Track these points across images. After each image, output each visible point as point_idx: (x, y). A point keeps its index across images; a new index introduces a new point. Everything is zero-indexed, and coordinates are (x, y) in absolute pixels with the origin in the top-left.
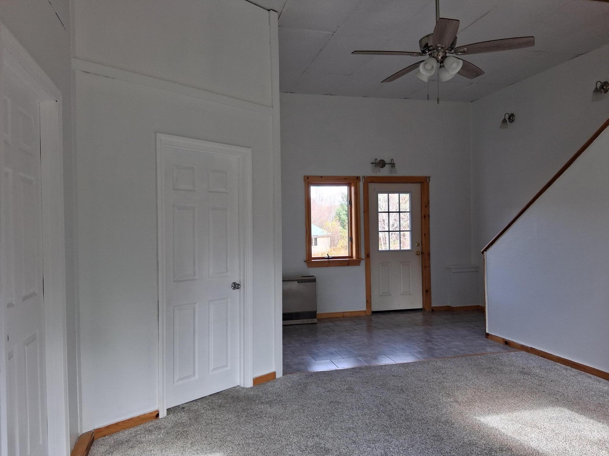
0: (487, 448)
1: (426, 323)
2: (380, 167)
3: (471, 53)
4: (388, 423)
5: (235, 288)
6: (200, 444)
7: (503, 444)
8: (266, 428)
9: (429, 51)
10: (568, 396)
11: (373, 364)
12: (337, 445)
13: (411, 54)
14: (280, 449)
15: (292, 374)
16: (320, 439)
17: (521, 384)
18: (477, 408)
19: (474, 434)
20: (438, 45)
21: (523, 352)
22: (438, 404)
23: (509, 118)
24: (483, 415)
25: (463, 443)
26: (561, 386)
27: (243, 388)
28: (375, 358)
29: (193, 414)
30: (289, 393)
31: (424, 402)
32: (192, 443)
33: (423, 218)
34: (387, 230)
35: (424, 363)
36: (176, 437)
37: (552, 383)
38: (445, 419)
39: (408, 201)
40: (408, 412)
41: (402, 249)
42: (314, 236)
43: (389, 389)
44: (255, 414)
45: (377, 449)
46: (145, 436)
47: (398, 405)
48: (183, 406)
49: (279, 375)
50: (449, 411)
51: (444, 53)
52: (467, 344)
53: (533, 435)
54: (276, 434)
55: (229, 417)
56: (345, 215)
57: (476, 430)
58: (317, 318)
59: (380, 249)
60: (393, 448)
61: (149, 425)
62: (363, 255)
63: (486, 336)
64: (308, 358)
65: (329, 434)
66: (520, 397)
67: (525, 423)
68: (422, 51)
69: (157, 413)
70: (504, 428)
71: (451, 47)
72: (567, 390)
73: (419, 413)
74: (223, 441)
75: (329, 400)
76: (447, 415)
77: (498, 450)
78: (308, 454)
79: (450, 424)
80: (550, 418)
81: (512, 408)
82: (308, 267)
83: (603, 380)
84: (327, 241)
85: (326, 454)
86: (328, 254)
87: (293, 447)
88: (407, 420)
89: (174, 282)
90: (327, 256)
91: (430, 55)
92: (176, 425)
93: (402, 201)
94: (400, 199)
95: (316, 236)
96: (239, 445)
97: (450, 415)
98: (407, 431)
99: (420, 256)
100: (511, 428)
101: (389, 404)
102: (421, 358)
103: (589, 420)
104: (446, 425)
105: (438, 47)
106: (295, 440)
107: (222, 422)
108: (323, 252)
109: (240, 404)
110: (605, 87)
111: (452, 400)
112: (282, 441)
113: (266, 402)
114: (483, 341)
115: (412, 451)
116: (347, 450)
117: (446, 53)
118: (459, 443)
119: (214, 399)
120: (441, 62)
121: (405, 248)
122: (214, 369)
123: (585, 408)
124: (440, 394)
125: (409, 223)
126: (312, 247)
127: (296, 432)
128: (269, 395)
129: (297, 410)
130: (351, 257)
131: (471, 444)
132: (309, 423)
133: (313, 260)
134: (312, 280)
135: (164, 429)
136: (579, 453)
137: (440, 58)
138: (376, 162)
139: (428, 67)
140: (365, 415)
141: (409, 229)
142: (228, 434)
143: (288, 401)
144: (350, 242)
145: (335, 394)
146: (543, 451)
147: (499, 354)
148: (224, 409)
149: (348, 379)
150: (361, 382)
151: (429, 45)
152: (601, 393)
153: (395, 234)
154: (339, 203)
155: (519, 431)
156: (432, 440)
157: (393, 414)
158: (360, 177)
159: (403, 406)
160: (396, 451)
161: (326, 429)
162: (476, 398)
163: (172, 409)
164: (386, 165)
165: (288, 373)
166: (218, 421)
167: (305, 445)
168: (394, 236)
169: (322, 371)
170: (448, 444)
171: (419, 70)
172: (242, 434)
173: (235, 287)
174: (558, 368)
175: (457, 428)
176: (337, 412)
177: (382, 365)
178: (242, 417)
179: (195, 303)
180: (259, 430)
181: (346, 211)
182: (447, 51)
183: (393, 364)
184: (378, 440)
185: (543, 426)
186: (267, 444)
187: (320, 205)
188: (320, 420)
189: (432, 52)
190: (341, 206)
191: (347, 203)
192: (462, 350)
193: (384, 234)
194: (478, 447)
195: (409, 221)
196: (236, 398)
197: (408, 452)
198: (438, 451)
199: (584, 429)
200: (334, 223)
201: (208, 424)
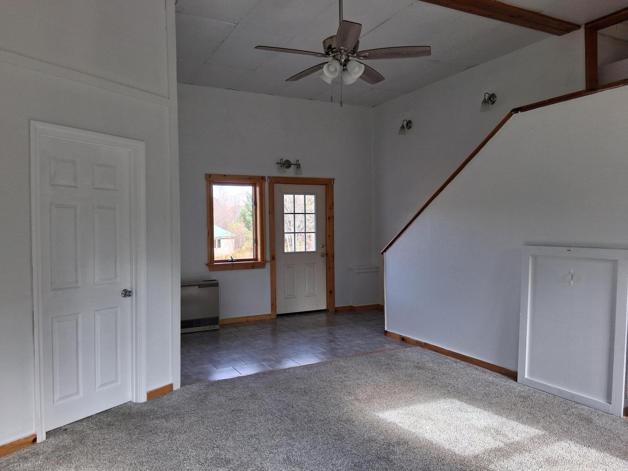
0: (386, 443)
1: (330, 323)
2: (286, 168)
3: (372, 59)
4: (291, 427)
5: (126, 296)
6: (86, 467)
7: (400, 438)
8: (162, 444)
9: (333, 52)
10: (458, 387)
11: (277, 368)
12: (238, 454)
13: (315, 54)
14: (177, 465)
15: (191, 384)
16: (220, 450)
17: (416, 378)
18: (376, 405)
19: (373, 430)
20: (341, 48)
21: (419, 348)
22: (340, 403)
23: (407, 125)
24: (382, 411)
25: (363, 440)
26: (452, 378)
27: (136, 404)
28: (279, 362)
29: (77, 436)
30: (187, 405)
31: (326, 402)
32: (76, 467)
33: (328, 219)
34: (293, 231)
35: (327, 363)
36: (58, 462)
37: (444, 376)
38: (346, 417)
39: (314, 203)
40: (311, 413)
41: (308, 250)
42: (218, 238)
43: (292, 393)
44: (150, 430)
45: (279, 454)
46: (20, 465)
47: (301, 408)
48: (66, 428)
49: (177, 386)
50: (350, 409)
51: (347, 56)
52: (367, 342)
53: (427, 427)
54: (173, 450)
55: (119, 435)
56: (250, 216)
57: (375, 426)
58: (220, 324)
59: (286, 251)
60: (295, 452)
61: (24, 451)
62: (268, 258)
63: (385, 334)
64: (210, 367)
65: (230, 443)
66: (415, 391)
67: (420, 416)
68: (326, 52)
69: (34, 437)
70: (401, 422)
71: (354, 51)
72: (457, 382)
73: (321, 414)
74: (112, 462)
75: (231, 408)
76: (348, 414)
77: (396, 444)
78: (207, 466)
79: (351, 422)
80: (442, 410)
81: (409, 403)
82: (210, 270)
83: (489, 371)
84: (231, 242)
85: (227, 465)
86: (231, 257)
87: (192, 461)
88: (310, 421)
89: (52, 290)
90: (231, 259)
91: (334, 57)
92: (57, 449)
93: (308, 202)
94: (306, 200)
95: (219, 238)
96: (131, 464)
97: (351, 413)
98: (310, 433)
99: (325, 258)
100: (407, 422)
101: (292, 407)
102: (323, 358)
103: (477, 409)
104: (347, 424)
105: (342, 50)
106: (194, 454)
107: (111, 442)
108: (227, 254)
109: (132, 421)
110: (492, 99)
111: (353, 398)
112: (179, 456)
113: (161, 417)
114: (382, 339)
115: (314, 453)
116: (248, 459)
117: (349, 56)
118: (359, 441)
119: (102, 417)
120: (344, 65)
121: (311, 250)
122: (101, 386)
123: (473, 398)
124: (342, 393)
125: (314, 224)
126: (215, 249)
127: (194, 446)
128: (166, 409)
129: (196, 422)
130: (256, 259)
131: (370, 440)
132: (209, 435)
133: (215, 263)
134: (214, 284)
135: (43, 454)
136: (468, 440)
137: (343, 61)
138: (281, 162)
139: (332, 69)
140: (268, 420)
141: (314, 231)
142: (118, 454)
143: (186, 414)
144: (255, 244)
145: (237, 402)
146: (436, 442)
147: (397, 350)
148: (114, 427)
149: (251, 385)
150: (265, 387)
151: (333, 47)
152: (487, 384)
153: (300, 235)
154: (244, 204)
155: (414, 424)
156: (333, 439)
157: (296, 417)
158: (265, 177)
159: (306, 408)
160: (299, 454)
161: (227, 439)
162: (375, 395)
163: (52, 432)
164: (292, 165)
165: (186, 384)
166: (107, 441)
167: (204, 458)
168: (300, 237)
169: (223, 379)
170: (349, 442)
171: (323, 71)
172: (135, 452)
173: (126, 294)
174: (449, 361)
175: (358, 426)
176: (239, 421)
177: (286, 368)
178: (134, 434)
179: (78, 314)
180: (153, 447)
181: (251, 211)
182: (350, 54)
183: (297, 367)
184: (281, 445)
185: (436, 418)
186: (162, 461)
187: (224, 206)
188: (221, 431)
189: (335, 54)
190: (246, 207)
191: (252, 204)
192: (363, 348)
193: (290, 235)
194: (377, 443)
195: (314, 223)
196: (128, 414)
197: (310, 454)
198: (339, 450)
199: (473, 418)
200: (239, 224)
201: (95, 445)
